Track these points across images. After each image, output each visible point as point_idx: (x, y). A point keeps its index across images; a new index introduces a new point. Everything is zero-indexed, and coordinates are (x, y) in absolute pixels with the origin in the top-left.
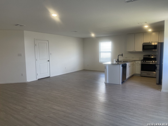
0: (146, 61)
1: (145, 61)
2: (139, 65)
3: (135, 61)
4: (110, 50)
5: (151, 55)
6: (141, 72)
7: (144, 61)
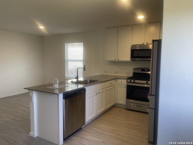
0: (136, 81)
1: (134, 81)
2: (124, 86)
3: (116, 78)
4: (81, 58)
5: (146, 68)
6: (127, 102)
7: (132, 81)
